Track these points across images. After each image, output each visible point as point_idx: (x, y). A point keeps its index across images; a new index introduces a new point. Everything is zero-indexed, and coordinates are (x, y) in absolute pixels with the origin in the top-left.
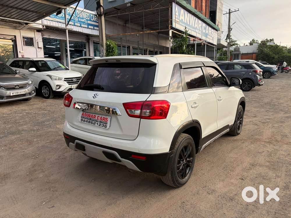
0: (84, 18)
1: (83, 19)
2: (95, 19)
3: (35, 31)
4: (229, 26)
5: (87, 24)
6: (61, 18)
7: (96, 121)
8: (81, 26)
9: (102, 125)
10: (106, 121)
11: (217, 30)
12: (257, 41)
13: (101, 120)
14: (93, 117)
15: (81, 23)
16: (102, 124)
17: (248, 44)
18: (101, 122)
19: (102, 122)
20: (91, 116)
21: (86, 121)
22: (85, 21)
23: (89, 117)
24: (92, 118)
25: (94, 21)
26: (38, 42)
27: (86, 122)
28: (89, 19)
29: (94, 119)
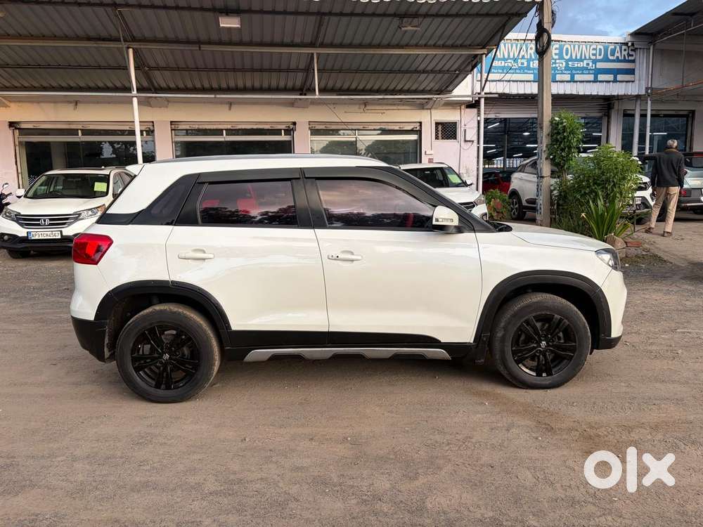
0: (585, 59)
1: (581, 60)
2: (623, 53)
3: (463, 107)
5: (591, 72)
6: (518, 71)
8: (572, 81)
15: (574, 72)
22: (588, 64)
25: (618, 60)
26: (465, 131)
28: (599, 57)
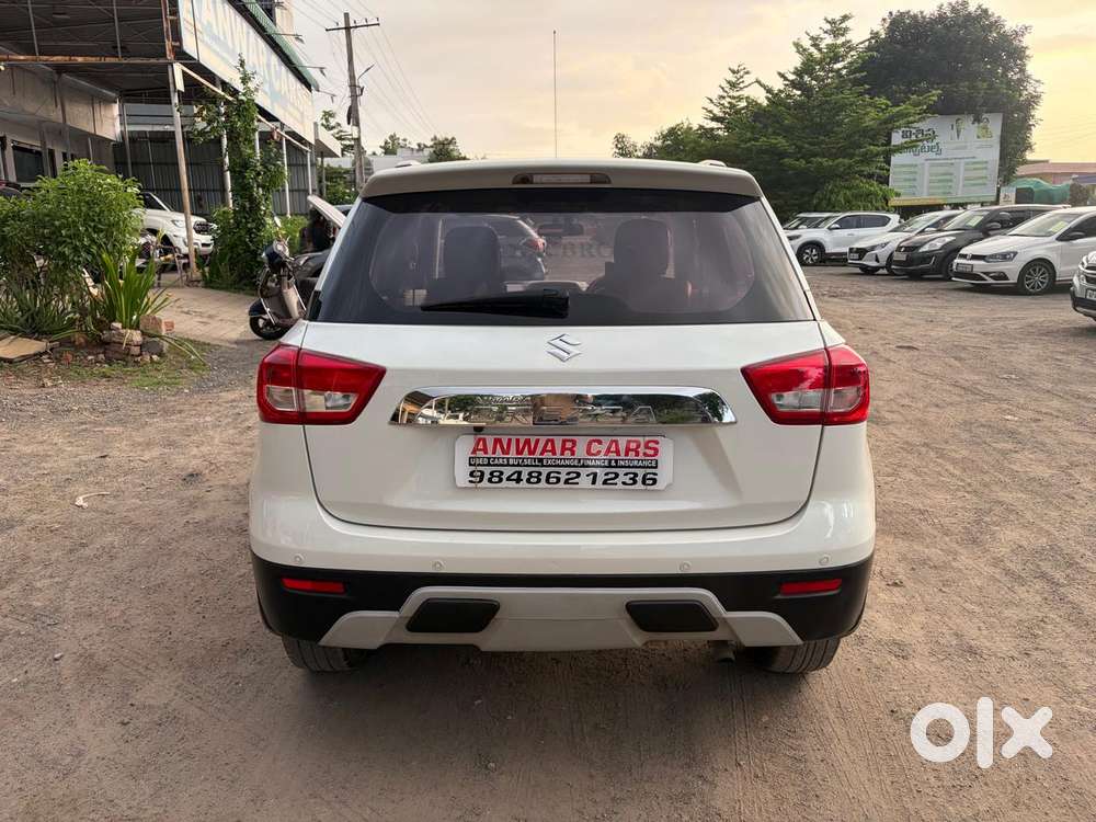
4: (350, 77)
7: (583, 466)
9: (622, 478)
10: (645, 454)
11: (308, 86)
12: (405, 140)
13: (613, 456)
14: (558, 451)
16: (621, 471)
17: (380, 151)
18: (616, 467)
19: (622, 463)
20: (541, 446)
21: (508, 479)
23: (531, 452)
24: (548, 455)
27: (513, 484)
29: (568, 454)
